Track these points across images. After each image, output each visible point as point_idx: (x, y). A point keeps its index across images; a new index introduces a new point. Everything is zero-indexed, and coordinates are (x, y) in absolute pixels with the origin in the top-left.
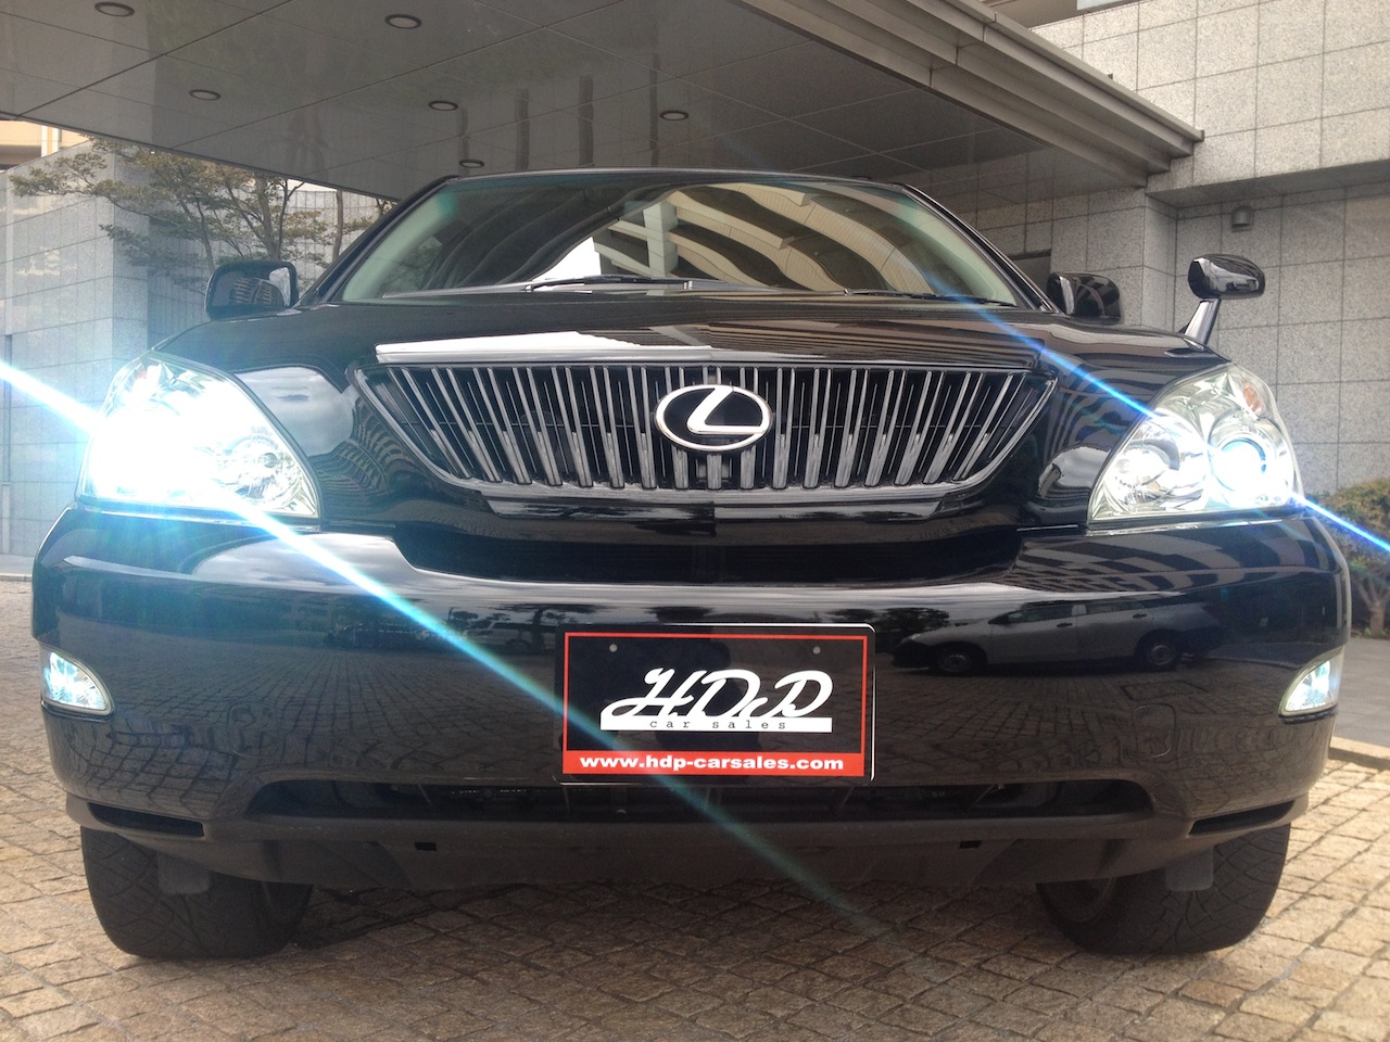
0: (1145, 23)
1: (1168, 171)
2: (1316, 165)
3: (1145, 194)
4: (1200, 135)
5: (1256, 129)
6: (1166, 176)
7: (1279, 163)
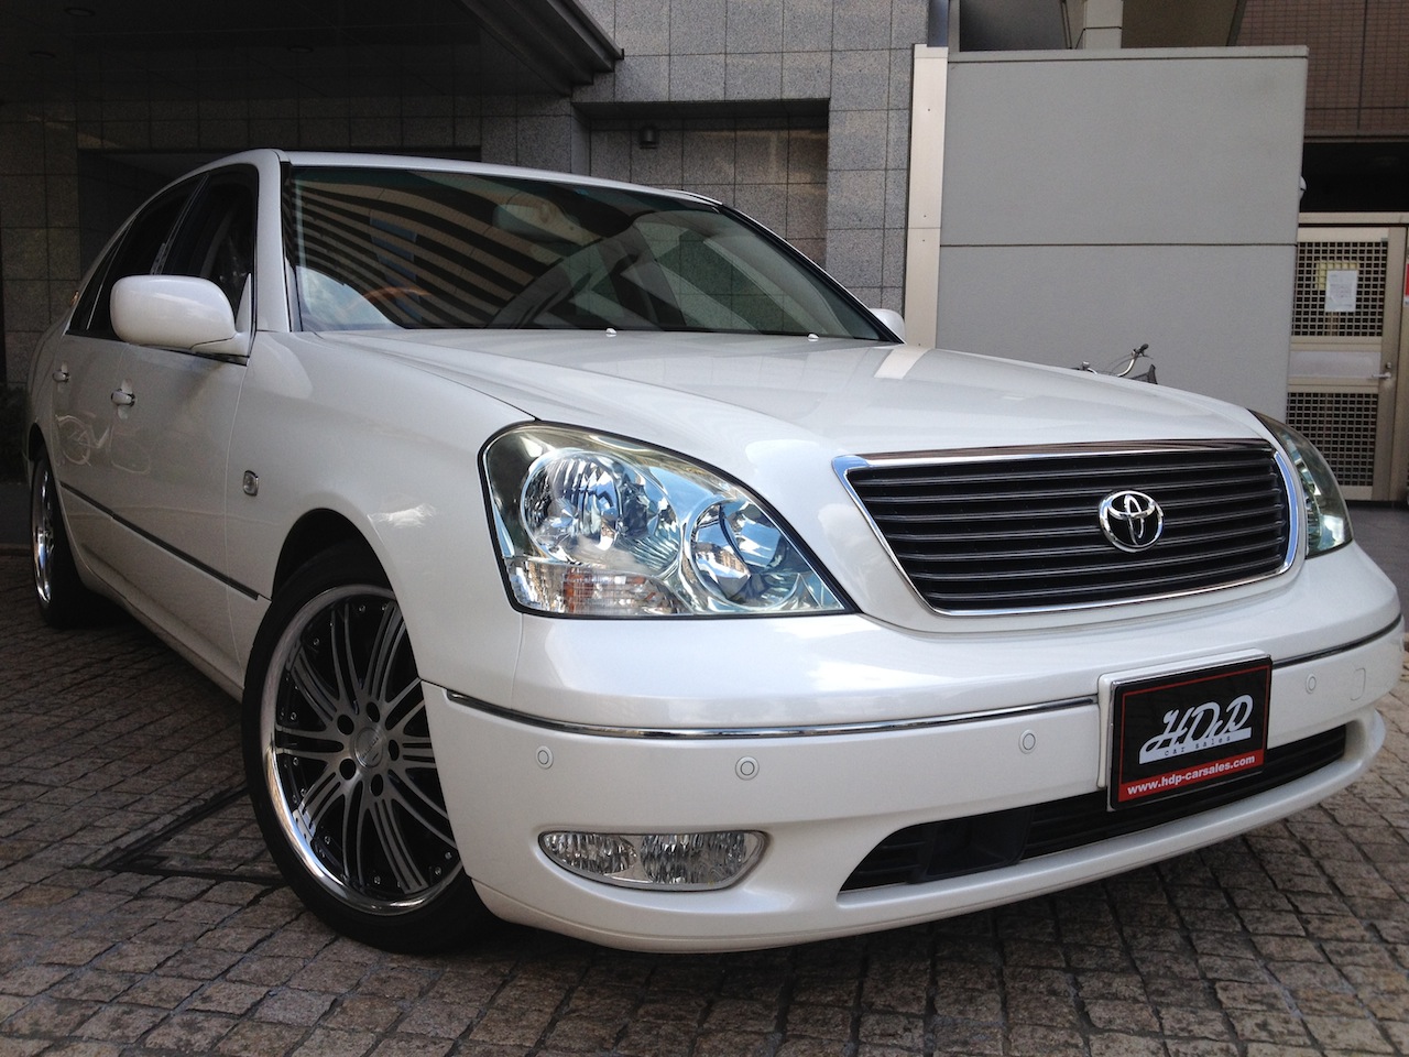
1: (592, 84)
2: (721, 97)
3: (572, 104)
4: (620, 53)
5: (669, 55)
6: (589, 89)
7: (689, 91)
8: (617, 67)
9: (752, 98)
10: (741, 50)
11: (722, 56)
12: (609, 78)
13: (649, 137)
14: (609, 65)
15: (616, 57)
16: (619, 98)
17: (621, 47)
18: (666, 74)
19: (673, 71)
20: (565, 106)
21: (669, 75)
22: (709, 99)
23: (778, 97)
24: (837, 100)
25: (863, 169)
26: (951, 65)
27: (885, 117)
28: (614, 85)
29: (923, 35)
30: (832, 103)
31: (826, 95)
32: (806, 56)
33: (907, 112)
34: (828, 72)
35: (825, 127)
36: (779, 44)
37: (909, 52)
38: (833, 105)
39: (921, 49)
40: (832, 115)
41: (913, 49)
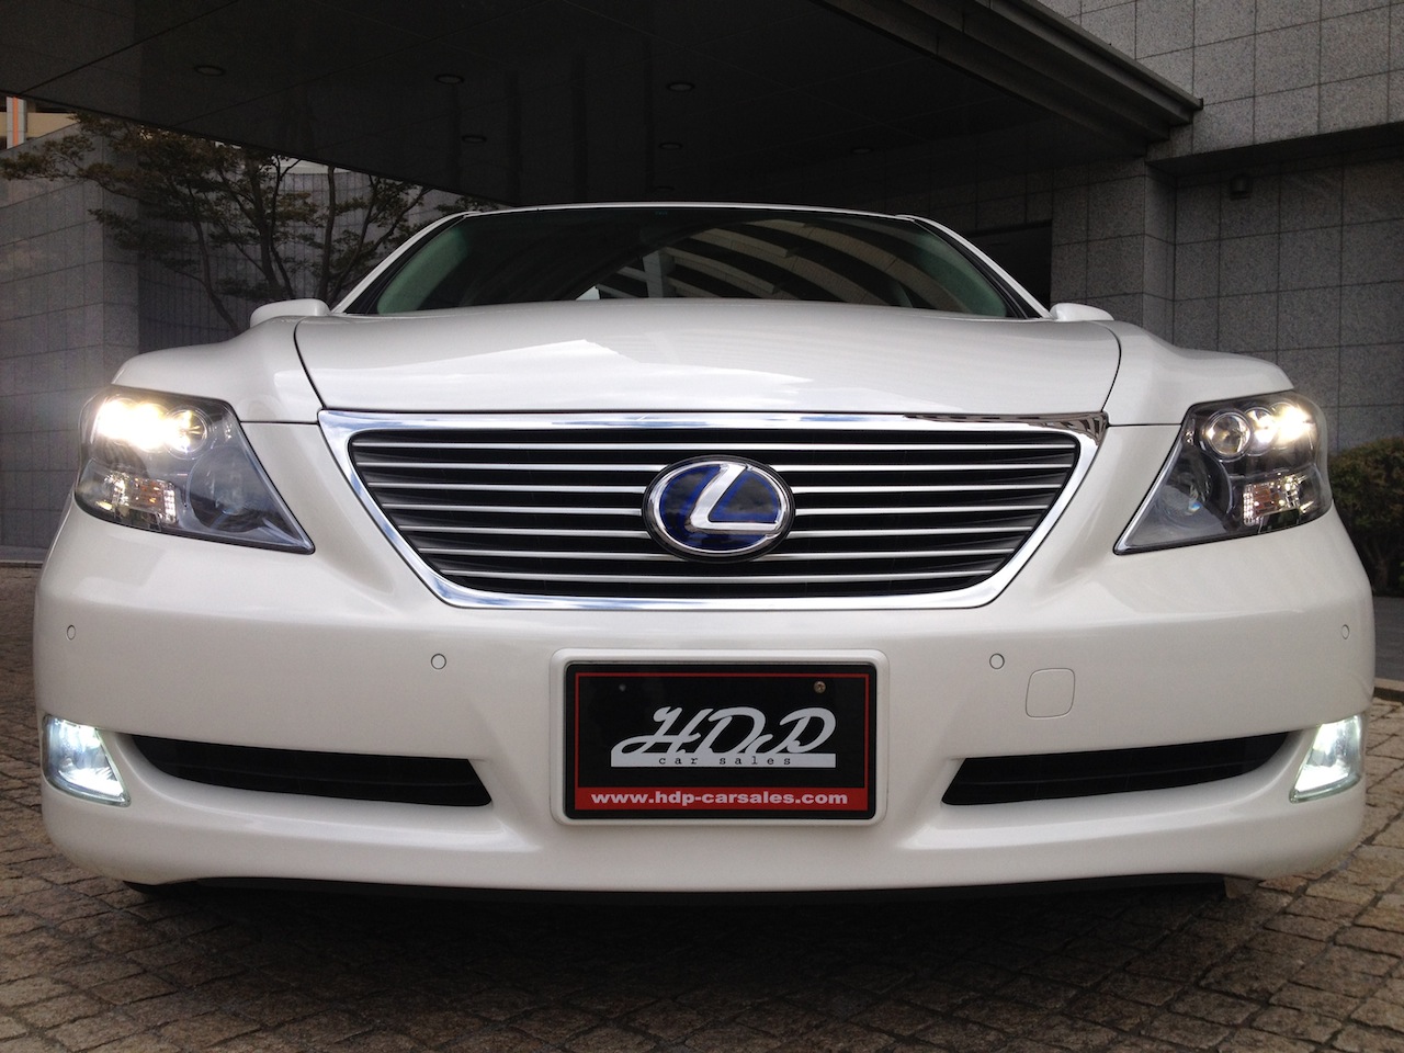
1: (1168, 140)
2: (1313, 131)
3: (1146, 163)
4: (1198, 103)
5: (1254, 97)
6: (1166, 144)
7: (1277, 131)
8: (1195, 118)
9: (1351, 127)
10: (1338, 77)
11: (1315, 89)
12: (1187, 132)
13: (1240, 186)
14: (1186, 118)
15: (1192, 108)
16: (1197, 150)
17: (1198, 96)
18: (1250, 117)
19: (1258, 113)
20: (1141, 167)
21: (1254, 116)
22: (1300, 136)
23: (1384, 121)
28: (1192, 137)
36: (1386, 62)
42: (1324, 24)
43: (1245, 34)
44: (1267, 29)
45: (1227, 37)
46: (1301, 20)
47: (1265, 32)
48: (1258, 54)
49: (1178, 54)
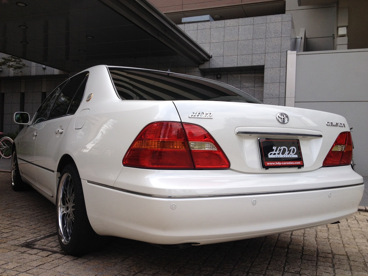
0: (199, 28)
1: (204, 64)
2: (236, 66)
3: (199, 69)
4: (211, 56)
5: (223, 56)
6: (203, 65)
7: (228, 65)
8: (210, 60)
9: (244, 66)
10: (241, 54)
11: (237, 56)
12: (208, 62)
13: (219, 76)
14: (208, 59)
15: (210, 57)
16: (210, 67)
17: (211, 55)
18: (222, 61)
19: (224, 60)
20: (197, 69)
22: (233, 66)
23: (251, 65)
24: (267, 65)
25: (273, 82)
26: (297, 56)
27: (279, 69)
28: (209, 64)
29: (289, 48)
30: (265, 66)
31: (264, 64)
32: (258, 55)
33: (285, 68)
34: (264, 59)
35: (263, 73)
36: (252, 52)
37: (286, 53)
38: (265, 67)
39: (289, 52)
40: (265, 69)
41: (287, 52)
42: (239, 42)
43: (222, 41)
44: (227, 41)
45: (218, 41)
46: (234, 40)
47: (226, 41)
48: (224, 46)
49: (207, 44)
